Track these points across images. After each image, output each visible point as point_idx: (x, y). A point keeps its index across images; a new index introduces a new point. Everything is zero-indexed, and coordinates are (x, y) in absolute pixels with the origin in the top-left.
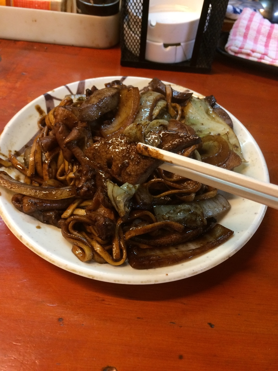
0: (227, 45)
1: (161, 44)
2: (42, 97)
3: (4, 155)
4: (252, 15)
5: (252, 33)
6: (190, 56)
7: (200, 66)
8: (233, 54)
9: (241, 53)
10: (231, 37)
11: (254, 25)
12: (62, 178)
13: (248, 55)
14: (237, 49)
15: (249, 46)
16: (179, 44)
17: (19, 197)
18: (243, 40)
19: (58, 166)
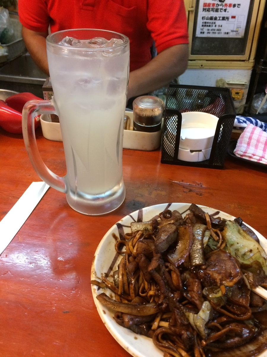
0: (235, 150)
1: (189, 150)
2: (115, 226)
3: (99, 278)
4: (254, 129)
5: (253, 142)
6: (208, 157)
7: (216, 164)
8: (239, 156)
9: (245, 156)
10: (238, 144)
11: (255, 137)
12: (144, 295)
13: (250, 157)
14: (242, 153)
15: (251, 151)
16: (201, 151)
17: (120, 314)
18: (247, 147)
19: (140, 285)
